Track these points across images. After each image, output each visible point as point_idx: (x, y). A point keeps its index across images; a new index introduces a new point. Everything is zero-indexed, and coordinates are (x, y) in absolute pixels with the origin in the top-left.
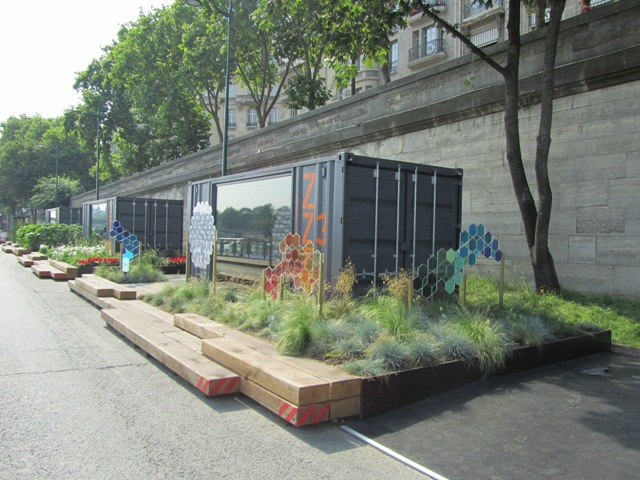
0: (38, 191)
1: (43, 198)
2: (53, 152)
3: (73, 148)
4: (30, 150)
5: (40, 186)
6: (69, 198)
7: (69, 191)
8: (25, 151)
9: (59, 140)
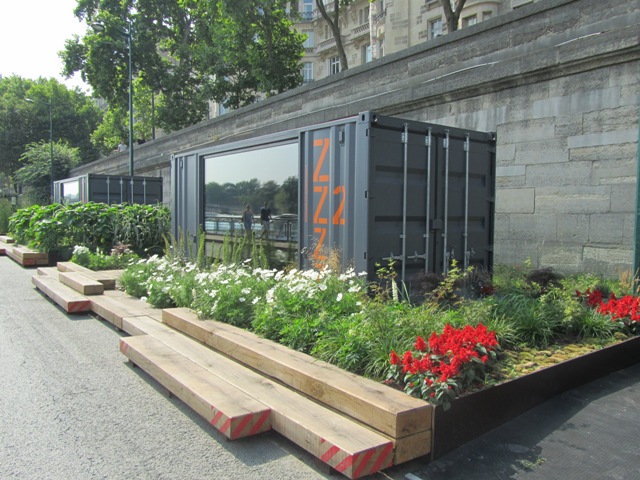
0: (27, 161)
1: (33, 172)
2: (42, 113)
3: (66, 108)
4: (12, 109)
5: (28, 154)
6: (68, 170)
7: (67, 161)
8: (5, 111)
9: (48, 98)
